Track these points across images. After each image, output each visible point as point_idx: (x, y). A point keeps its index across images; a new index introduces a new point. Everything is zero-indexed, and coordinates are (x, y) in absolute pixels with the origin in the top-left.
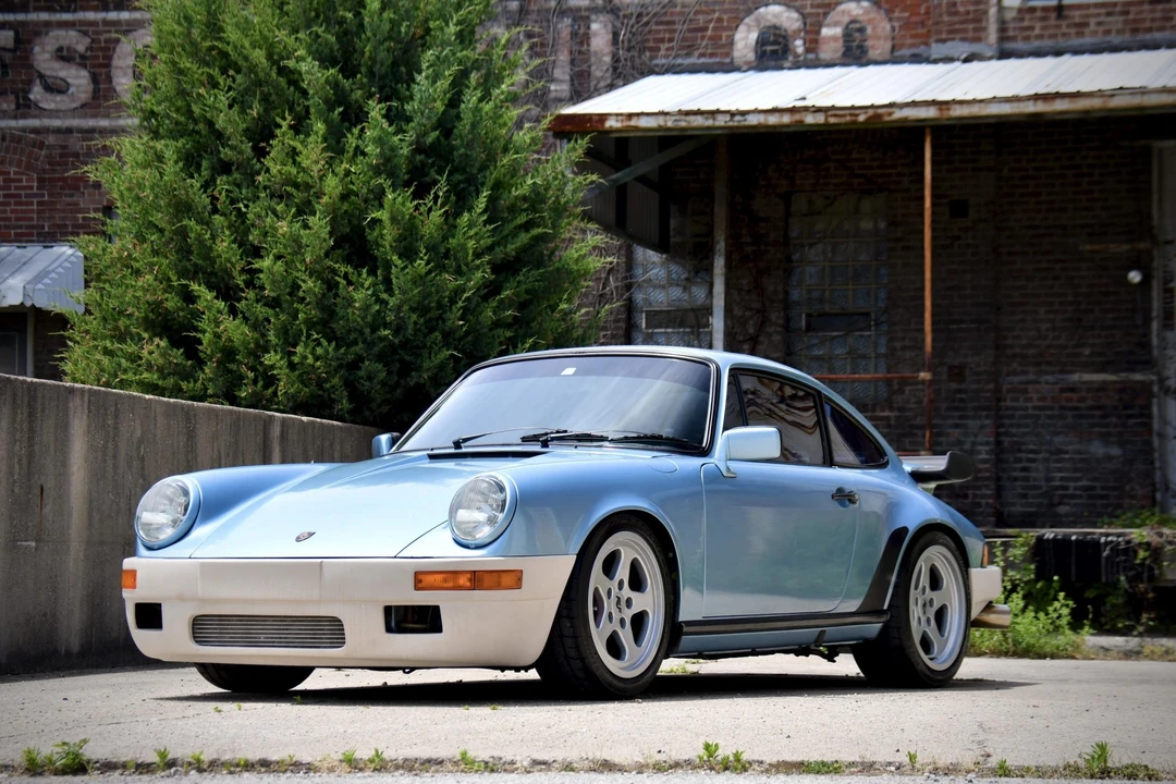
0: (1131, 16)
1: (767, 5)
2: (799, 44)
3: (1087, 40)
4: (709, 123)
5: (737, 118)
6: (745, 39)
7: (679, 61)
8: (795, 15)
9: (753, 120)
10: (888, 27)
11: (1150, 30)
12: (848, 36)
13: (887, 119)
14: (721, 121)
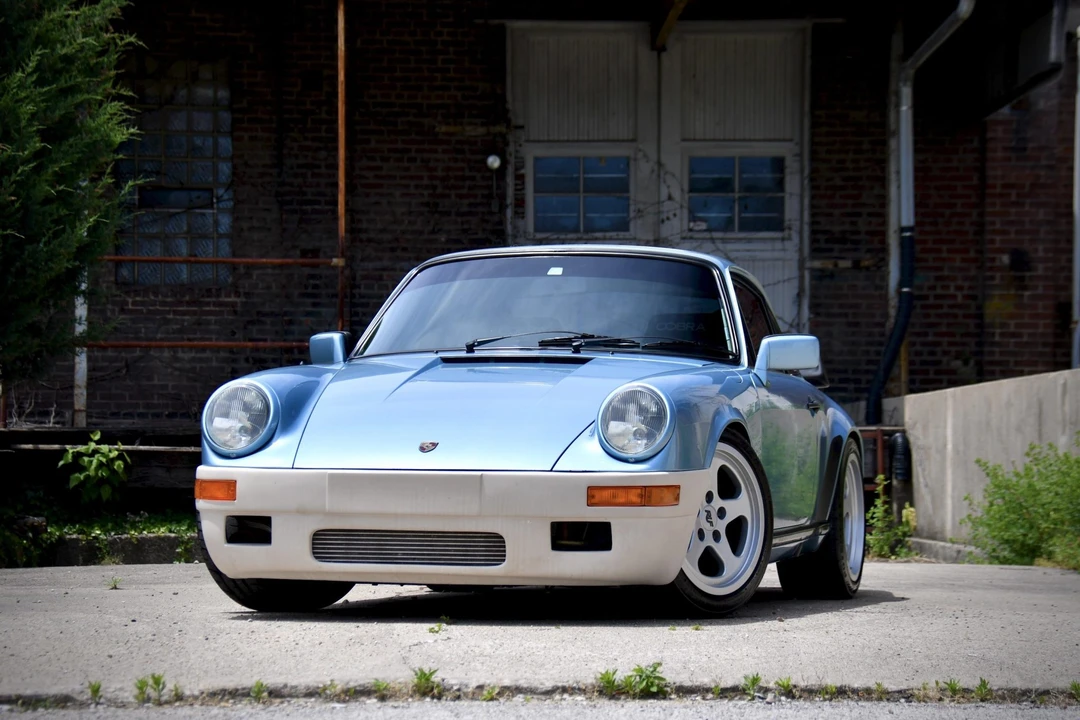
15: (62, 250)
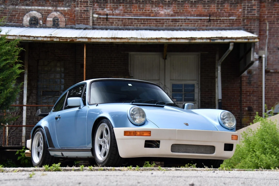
0: (124, 22)
1: (32, 11)
2: (41, 21)
3: (114, 27)
4: (28, 39)
5: (36, 38)
6: (26, 19)
7: (8, 23)
8: (40, 14)
9: (40, 39)
10: (65, 19)
11: (128, 25)
12: (54, 21)
13: (75, 41)
14: (31, 39)
15: (1, 97)
